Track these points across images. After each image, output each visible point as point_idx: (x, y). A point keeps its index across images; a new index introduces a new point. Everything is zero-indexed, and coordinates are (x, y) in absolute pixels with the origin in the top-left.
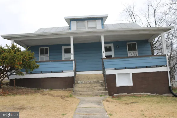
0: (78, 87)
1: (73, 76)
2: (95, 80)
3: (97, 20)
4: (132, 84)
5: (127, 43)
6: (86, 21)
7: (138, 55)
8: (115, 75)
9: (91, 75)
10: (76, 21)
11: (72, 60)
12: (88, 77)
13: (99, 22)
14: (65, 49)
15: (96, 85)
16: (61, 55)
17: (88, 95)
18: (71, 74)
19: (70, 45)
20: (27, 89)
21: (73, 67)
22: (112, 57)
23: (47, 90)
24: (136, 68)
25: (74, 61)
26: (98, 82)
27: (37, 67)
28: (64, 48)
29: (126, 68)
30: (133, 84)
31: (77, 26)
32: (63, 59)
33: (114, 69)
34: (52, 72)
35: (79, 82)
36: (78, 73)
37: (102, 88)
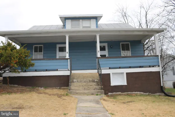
0: (74, 86)
1: (69, 74)
2: (91, 79)
3: (91, 20)
4: (126, 84)
5: (121, 43)
6: (81, 20)
7: (131, 55)
8: (109, 74)
9: (86, 74)
10: (70, 20)
11: (67, 59)
12: (84, 76)
13: (93, 22)
14: (59, 48)
15: (91, 83)
16: (56, 53)
17: (84, 94)
18: (67, 73)
19: (65, 43)
20: (22, 87)
21: (68, 65)
22: (106, 56)
23: (42, 88)
24: (130, 67)
25: (69, 60)
26: (94, 81)
27: (32, 65)
28: (58, 46)
29: (120, 68)
30: (127, 83)
31: (72, 25)
32: (58, 57)
33: (108, 68)
34: (46, 70)
35: (75, 80)
36: (73, 72)
37: (97, 87)
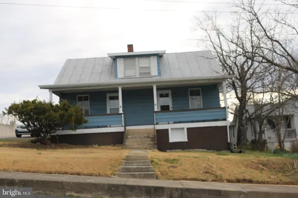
0: (128, 142)
1: (123, 130)
2: (146, 135)
3: (151, 57)
4: (186, 140)
5: (189, 90)
6: (137, 58)
7: (203, 105)
8: (167, 130)
9: (142, 130)
10: (123, 59)
11: (121, 114)
12: (138, 132)
15: (145, 140)
17: (138, 148)
18: (121, 129)
21: (122, 121)
22: (169, 109)
24: (192, 122)
25: (123, 115)
26: (149, 137)
30: (188, 139)
32: (108, 112)
33: (167, 123)
35: (129, 137)
36: (128, 128)
37: (151, 143)
